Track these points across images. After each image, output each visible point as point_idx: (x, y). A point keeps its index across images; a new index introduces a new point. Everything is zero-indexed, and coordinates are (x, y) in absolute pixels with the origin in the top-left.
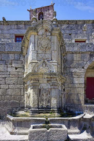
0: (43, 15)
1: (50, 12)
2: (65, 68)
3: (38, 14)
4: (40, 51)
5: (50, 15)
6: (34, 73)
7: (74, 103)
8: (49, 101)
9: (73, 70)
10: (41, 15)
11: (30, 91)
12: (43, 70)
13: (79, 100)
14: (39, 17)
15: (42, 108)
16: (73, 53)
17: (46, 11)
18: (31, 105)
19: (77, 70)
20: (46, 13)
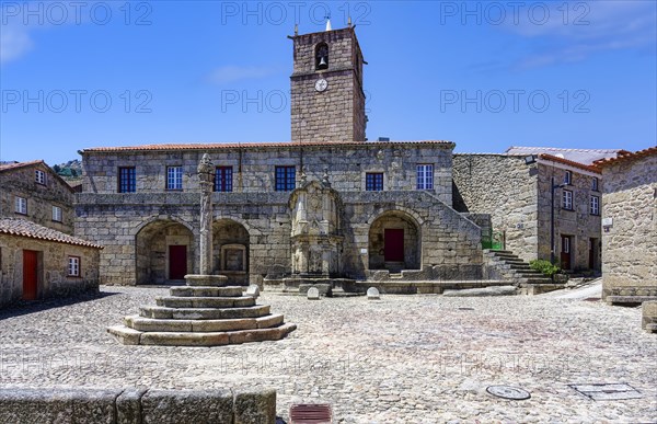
0: (327, 49)
1: (345, 43)
2: (343, 223)
3: (314, 47)
4: (310, 211)
5: (344, 50)
6: (304, 234)
7: (354, 268)
8: (320, 265)
9: (354, 226)
10: (323, 49)
11: (298, 253)
12: (314, 231)
13: (362, 264)
14: (317, 54)
15: (313, 272)
16: (352, 205)
17: (335, 40)
18: (300, 269)
19: (359, 226)
20: (334, 46)
